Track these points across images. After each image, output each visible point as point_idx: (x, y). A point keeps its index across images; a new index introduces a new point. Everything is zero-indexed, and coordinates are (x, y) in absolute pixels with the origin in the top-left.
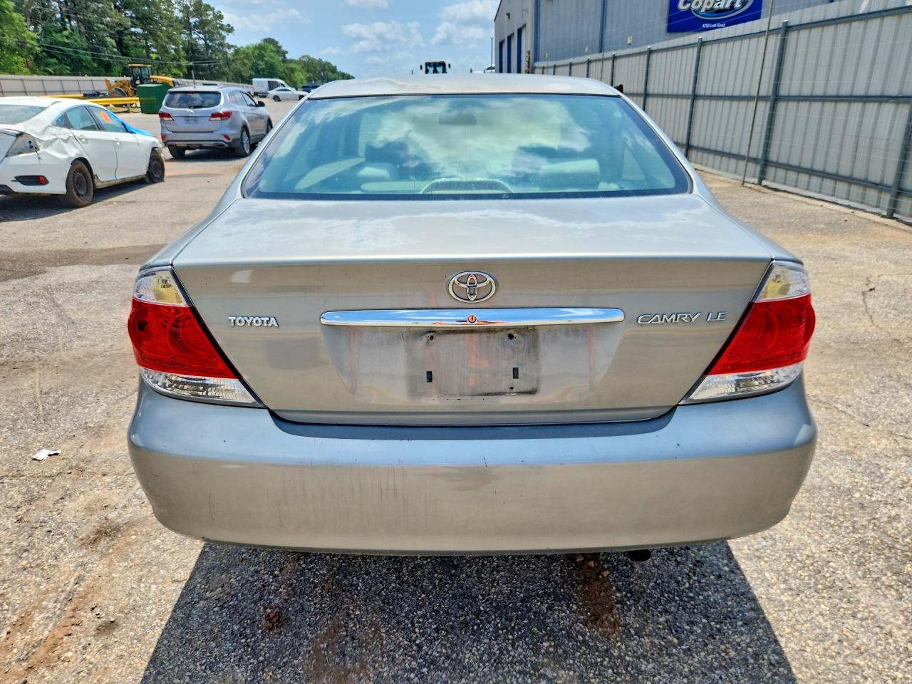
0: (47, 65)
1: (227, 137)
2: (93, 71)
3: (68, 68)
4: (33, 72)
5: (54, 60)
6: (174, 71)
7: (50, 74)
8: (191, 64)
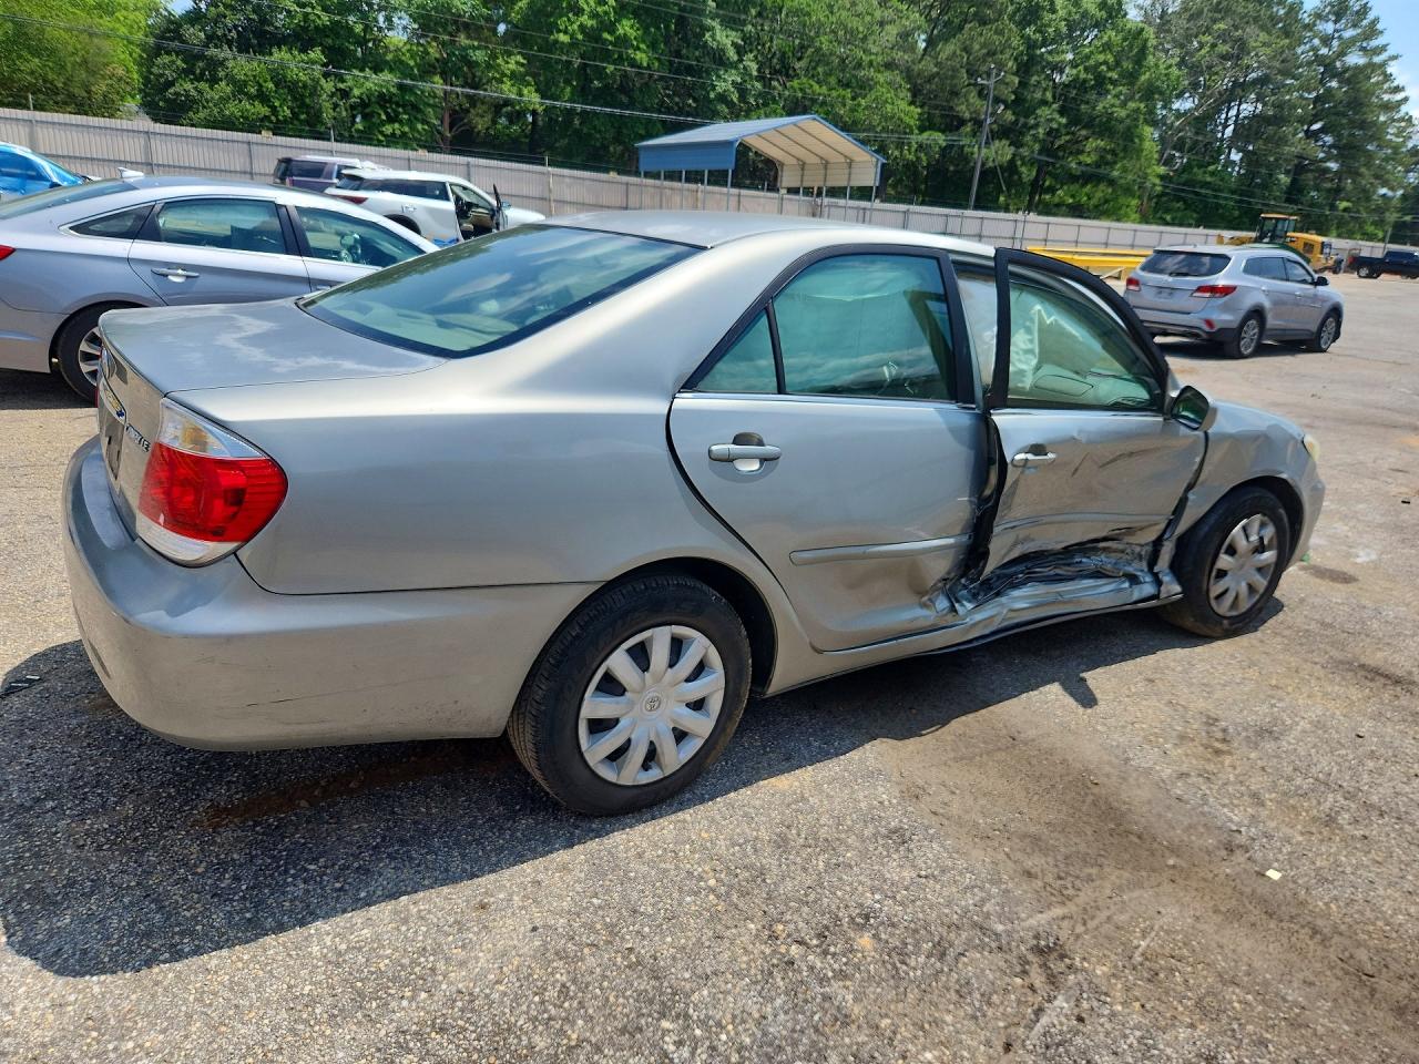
0: (1167, 211)
1: (1209, 323)
2: (1230, 222)
3: (1195, 215)
4: (1145, 220)
5: (1180, 205)
6: (1370, 229)
7: (1167, 224)
8: (1408, 218)
